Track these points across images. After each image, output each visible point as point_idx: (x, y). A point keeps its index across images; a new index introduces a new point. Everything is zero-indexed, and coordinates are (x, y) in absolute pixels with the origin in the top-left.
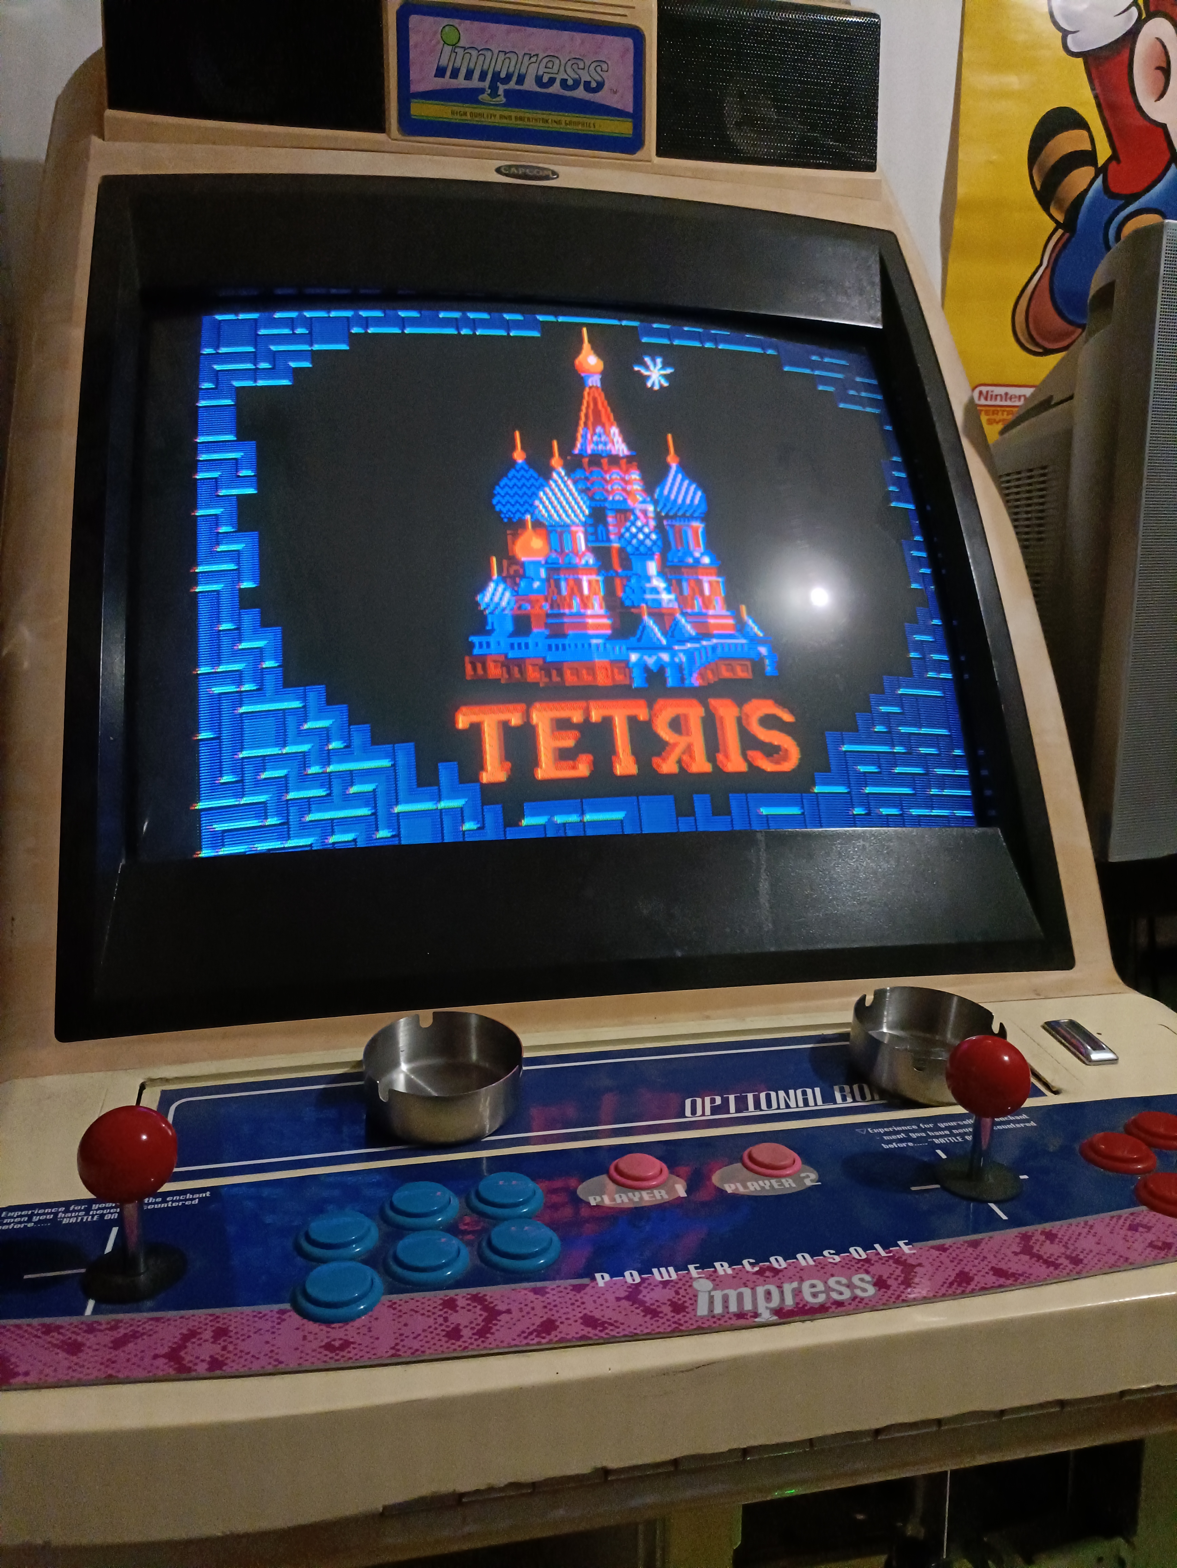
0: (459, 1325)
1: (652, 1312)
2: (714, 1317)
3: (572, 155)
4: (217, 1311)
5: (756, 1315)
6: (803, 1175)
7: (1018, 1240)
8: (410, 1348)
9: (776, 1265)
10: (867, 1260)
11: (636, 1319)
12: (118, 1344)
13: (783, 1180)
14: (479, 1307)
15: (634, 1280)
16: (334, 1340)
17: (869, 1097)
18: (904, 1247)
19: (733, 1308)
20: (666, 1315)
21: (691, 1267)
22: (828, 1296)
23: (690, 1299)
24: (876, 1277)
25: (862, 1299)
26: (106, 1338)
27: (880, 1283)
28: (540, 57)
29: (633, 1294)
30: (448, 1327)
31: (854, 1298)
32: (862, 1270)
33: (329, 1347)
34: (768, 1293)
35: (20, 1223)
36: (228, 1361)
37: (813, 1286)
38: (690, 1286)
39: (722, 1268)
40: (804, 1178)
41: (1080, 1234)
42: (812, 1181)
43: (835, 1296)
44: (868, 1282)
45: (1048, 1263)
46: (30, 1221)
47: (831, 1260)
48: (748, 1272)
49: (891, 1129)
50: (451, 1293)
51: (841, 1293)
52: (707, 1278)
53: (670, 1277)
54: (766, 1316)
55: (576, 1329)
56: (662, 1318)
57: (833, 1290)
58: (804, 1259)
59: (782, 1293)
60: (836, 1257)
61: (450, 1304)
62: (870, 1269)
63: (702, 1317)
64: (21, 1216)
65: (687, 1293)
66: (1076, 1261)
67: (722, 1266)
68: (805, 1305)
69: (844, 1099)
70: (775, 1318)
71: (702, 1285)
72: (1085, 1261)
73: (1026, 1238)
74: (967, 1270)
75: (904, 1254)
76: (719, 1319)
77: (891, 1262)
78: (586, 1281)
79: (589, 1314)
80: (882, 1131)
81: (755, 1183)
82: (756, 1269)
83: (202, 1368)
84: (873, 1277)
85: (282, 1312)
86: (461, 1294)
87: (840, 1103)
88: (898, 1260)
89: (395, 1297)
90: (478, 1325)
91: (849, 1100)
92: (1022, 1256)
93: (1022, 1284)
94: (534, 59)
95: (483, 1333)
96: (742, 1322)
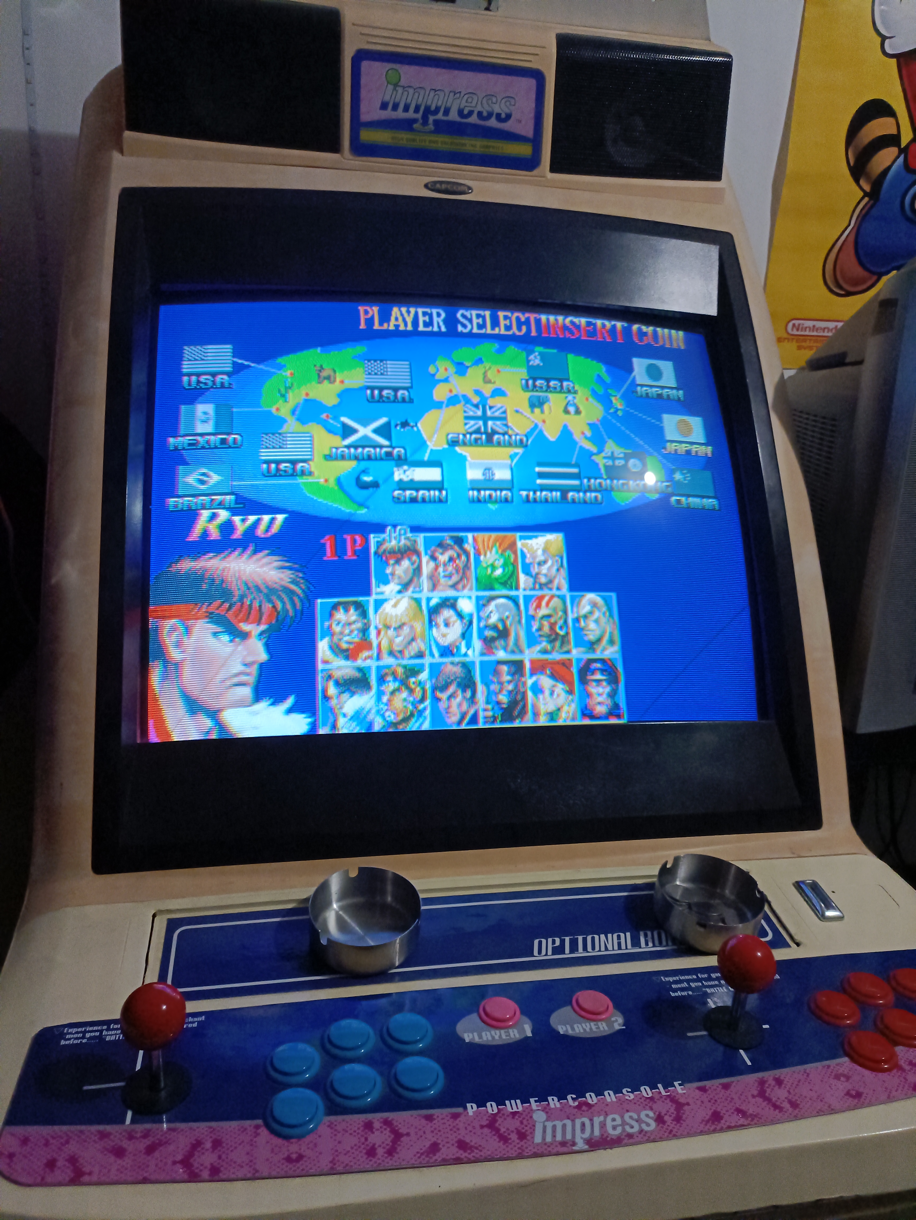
0: (374, 1145)
1: (504, 1139)
2: (545, 1144)
3: (484, 172)
4: (213, 1124)
5: (574, 1144)
6: (613, 1019)
7: (756, 1084)
8: (343, 1163)
9: (590, 1101)
10: (651, 1099)
11: (493, 1144)
12: (150, 1150)
13: (599, 1023)
14: (388, 1129)
15: (493, 1111)
16: (292, 1153)
17: (664, 943)
18: (678, 1088)
19: (559, 1138)
20: (514, 1141)
21: (532, 1100)
22: (624, 1130)
23: (531, 1128)
24: (657, 1113)
25: (646, 1132)
26: (142, 1145)
27: (660, 1119)
28: (462, 95)
29: (492, 1123)
30: (367, 1145)
31: (641, 1131)
32: (647, 1107)
33: (289, 1159)
34: (583, 1125)
35: (77, 1038)
36: (222, 1169)
37: (614, 1120)
38: (531, 1117)
39: (553, 1102)
40: (614, 1022)
41: (799, 1081)
42: (619, 1025)
43: (628, 1129)
44: (651, 1118)
45: (776, 1107)
46: (83, 1037)
47: (627, 1098)
48: (571, 1106)
49: (677, 978)
50: (370, 1116)
51: (632, 1127)
52: (543, 1111)
53: (518, 1109)
54: (581, 1145)
55: (453, 1152)
56: (511, 1144)
57: (628, 1124)
58: (610, 1096)
59: (592, 1125)
60: (631, 1094)
61: (369, 1126)
62: (654, 1107)
63: (538, 1144)
64: (77, 1033)
65: (529, 1124)
66: (794, 1105)
67: (553, 1099)
68: (607, 1137)
69: (647, 944)
70: (586, 1147)
71: (539, 1117)
72: (801, 1106)
73: (762, 1082)
74: (719, 1110)
75: (678, 1094)
76: (549, 1146)
77: (668, 1101)
78: (460, 1110)
79: (462, 1138)
80: (671, 979)
81: (579, 1026)
82: (576, 1103)
83: (205, 1174)
84: (655, 1114)
85: (257, 1127)
86: (377, 1118)
87: (644, 949)
88: (672, 1099)
89: (332, 1118)
90: (387, 1145)
91: (650, 944)
92: (757, 1099)
93: (756, 1124)
94: (458, 95)
95: (391, 1152)
96: (565, 1149)
